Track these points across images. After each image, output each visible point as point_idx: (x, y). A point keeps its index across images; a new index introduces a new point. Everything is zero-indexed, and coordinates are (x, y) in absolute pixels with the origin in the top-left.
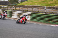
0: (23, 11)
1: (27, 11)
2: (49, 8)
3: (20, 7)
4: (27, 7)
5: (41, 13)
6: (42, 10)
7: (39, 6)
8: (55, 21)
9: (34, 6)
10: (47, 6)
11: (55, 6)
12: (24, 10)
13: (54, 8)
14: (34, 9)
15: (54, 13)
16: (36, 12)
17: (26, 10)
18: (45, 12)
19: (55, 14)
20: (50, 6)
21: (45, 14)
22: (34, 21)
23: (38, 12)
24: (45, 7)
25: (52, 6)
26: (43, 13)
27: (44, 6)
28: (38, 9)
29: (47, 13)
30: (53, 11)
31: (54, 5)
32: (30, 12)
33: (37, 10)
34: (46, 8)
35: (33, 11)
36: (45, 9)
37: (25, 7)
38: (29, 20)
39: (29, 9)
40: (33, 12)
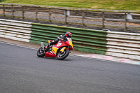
0: (13, 18)
1: (24, 19)
2: (76, 13)
3: (7, 8)
4: (24, 9)
6: (60, 18)
7: (53, 7)
8: (90, 46)
9: (39, 8)
10: (72, 8)
11: (90, 9)
12: (15, 15)
13: (88, 13)
14: (41, 15)
15: (88, 26)
16: (46, 23)
17: (21, 16)
18: (67, 24)
19: (89, 28)
20: (79, 9)
21: (65, 27)
22: (39, 44)
23: (51, 22)
24: (66, 10)
25: (83, 9)
26: (62, 24)
27: (64, 8)
28: (50, 14)
29: (70, 25)
30: (85, 22)
31: (89, 5)
33: (48, 18)
34: (68, 13)
35: (37, 20)
36: (67, 16)
37: (17, 9)
39: (28, 14)
40: (38, 22)
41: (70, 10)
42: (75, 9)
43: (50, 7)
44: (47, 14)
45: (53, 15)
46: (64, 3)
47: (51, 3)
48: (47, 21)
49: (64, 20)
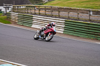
0: (52, 16)
1: (59, 17)
2: (97, 13)
3: (47, 9)
4: (59, 10)
5: (82, 22)
6: (85, 16)
7: (80, 8)
9: (71, 9)
10: (94, 10)
12: (53, 14)
14: (72, 14)
16: (75, 20)
17: (58, 15)
18: (90, 20)
20: (99, 10)
21: (89, 22)
22: (70, 35)
23: (78, 19)
24: (90, 11)
26: (86, 21)
27: (88, 9)
28: (78, 14)
29: (93, 21)
32: (63, 18)
33: (77, 16)
34: (91, 13)
35: (69, 18)
36: (90, 15)
37: (55, 9)
38: (62, 32)
39: (63, 14)
42: (96, 10)
43: (78, 8)
44: (76, 14)
45: (80, 14)
46: (88, 6)
47: (79, 6)
48: (76, 18)
49: (88, 18)
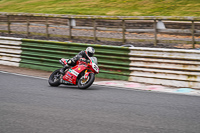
1: (10, 33)
2: (85, 22)
4: (9, 19)
5: (57, 42)
6: (62, 30)
7: (51, 15)
8: (106, 69)
9: (31, 17)
10: (78, 16)
13: (101, 22)
14: (35, 27)
15: (102, 40)
16: (42, 38)
17: (7, 29)
18: (72, 38)
19: (104, 43)
20: (89, 17)
21: (70, 42)
22: (34, 70)
23: (48, 37)
24: (70, 19)
25: (95, 17)
26: (65, 39)
27: (67, 16)
28: (48, 26)
29: (77, 40)
30: (98, 34)
31: (103, 11)
32: (18, 36)
33: (45, 31)
34: (74, 23)
35: (29, 35)
36: (71, 27)
38: (17, 65)
39: (17, 27)
40: (31, 37)
41: (76, 19)
42: (83, 16)
43: (47, 15)
44: (43, 26)
45: (52, 27)
46: (67, 9)
47: (49, 10)
48: (43, 35)
49: (68, 33)
